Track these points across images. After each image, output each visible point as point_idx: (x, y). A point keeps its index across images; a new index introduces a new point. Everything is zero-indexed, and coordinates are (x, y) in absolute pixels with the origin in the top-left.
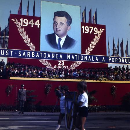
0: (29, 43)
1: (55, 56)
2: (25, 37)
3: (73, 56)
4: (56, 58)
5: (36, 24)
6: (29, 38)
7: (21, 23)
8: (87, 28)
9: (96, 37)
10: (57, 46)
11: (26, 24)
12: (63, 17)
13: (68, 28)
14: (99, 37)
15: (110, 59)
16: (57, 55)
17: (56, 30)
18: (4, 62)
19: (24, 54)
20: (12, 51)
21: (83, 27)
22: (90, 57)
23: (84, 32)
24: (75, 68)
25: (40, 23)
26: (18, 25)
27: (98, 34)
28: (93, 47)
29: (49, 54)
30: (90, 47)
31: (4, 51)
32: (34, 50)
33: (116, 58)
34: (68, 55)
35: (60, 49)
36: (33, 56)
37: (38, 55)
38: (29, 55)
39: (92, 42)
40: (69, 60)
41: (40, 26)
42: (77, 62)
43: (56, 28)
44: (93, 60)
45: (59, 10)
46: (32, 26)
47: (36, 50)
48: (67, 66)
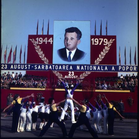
0: (43, 58)
1: (66, 68)
2: (40, 53)
3: (82, 67)
4: (67, 69)
5: (49, 41)
6: (43, 53)
7: (37, 41)
8: (96, 40)
9: (106, 48)
10: (68, 59)
11: (41, 42)
12: (73, 32)
13: (78, 42)
14: (109, 47)
15: (120, 67)
16: (67, 67)
17: (67, 45)
18: (22, 75)
19: (39, 67)
20: (29, 65)
21: (93, 40)
22: (99, 67)
23: (93, 44)
24: (84, 77)
25: (53, 40)
26: (35, 43)
27: (108, 45)
28: (103, 57)
29: (60, 66)
30: (99, 58)
31: (23, 65)
32: (47, 64)
33: (127, 67)
34: (77, 66)
35: (70, 61)
36: (47, 68)
37: (50, 67)
38: (43, 67)
39: (102, 53)
40: (78, 70)
41: (53, 42)
42: (86, 72)
43: (67, 43)
44: (102, 70)
45: (70, 27)
46: (46, 43)
47: (49, 63)
48: (77, 76)
